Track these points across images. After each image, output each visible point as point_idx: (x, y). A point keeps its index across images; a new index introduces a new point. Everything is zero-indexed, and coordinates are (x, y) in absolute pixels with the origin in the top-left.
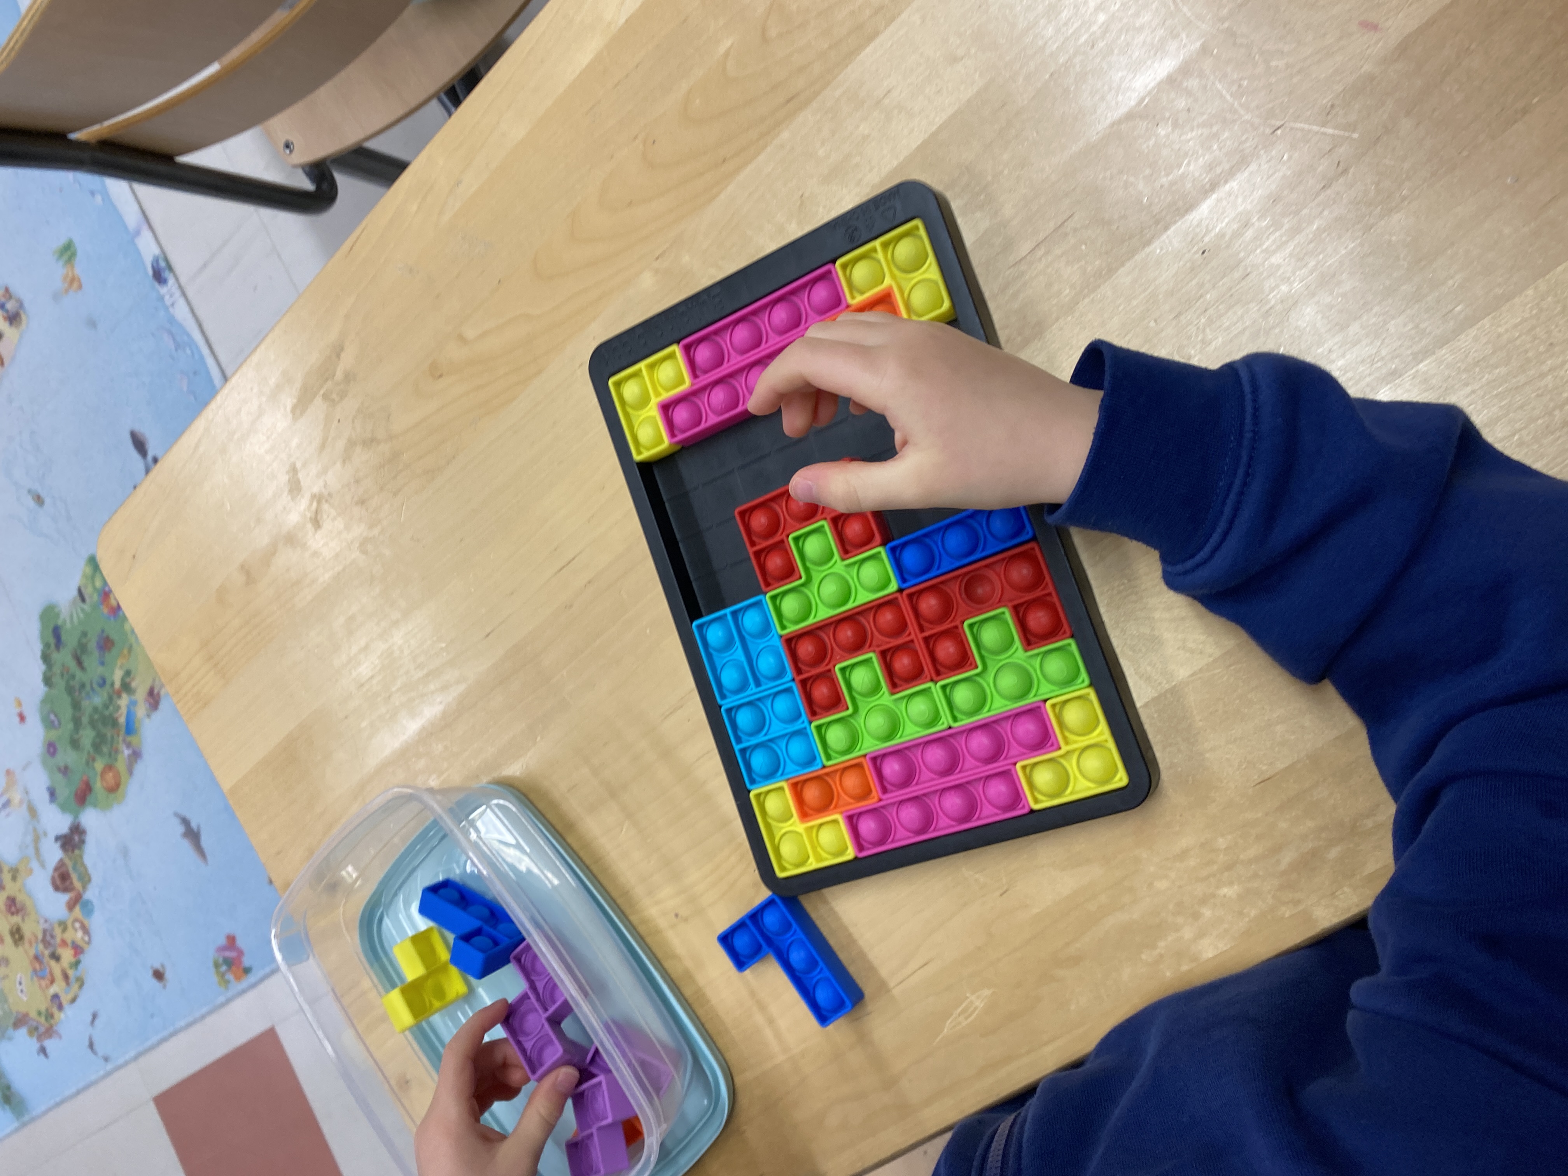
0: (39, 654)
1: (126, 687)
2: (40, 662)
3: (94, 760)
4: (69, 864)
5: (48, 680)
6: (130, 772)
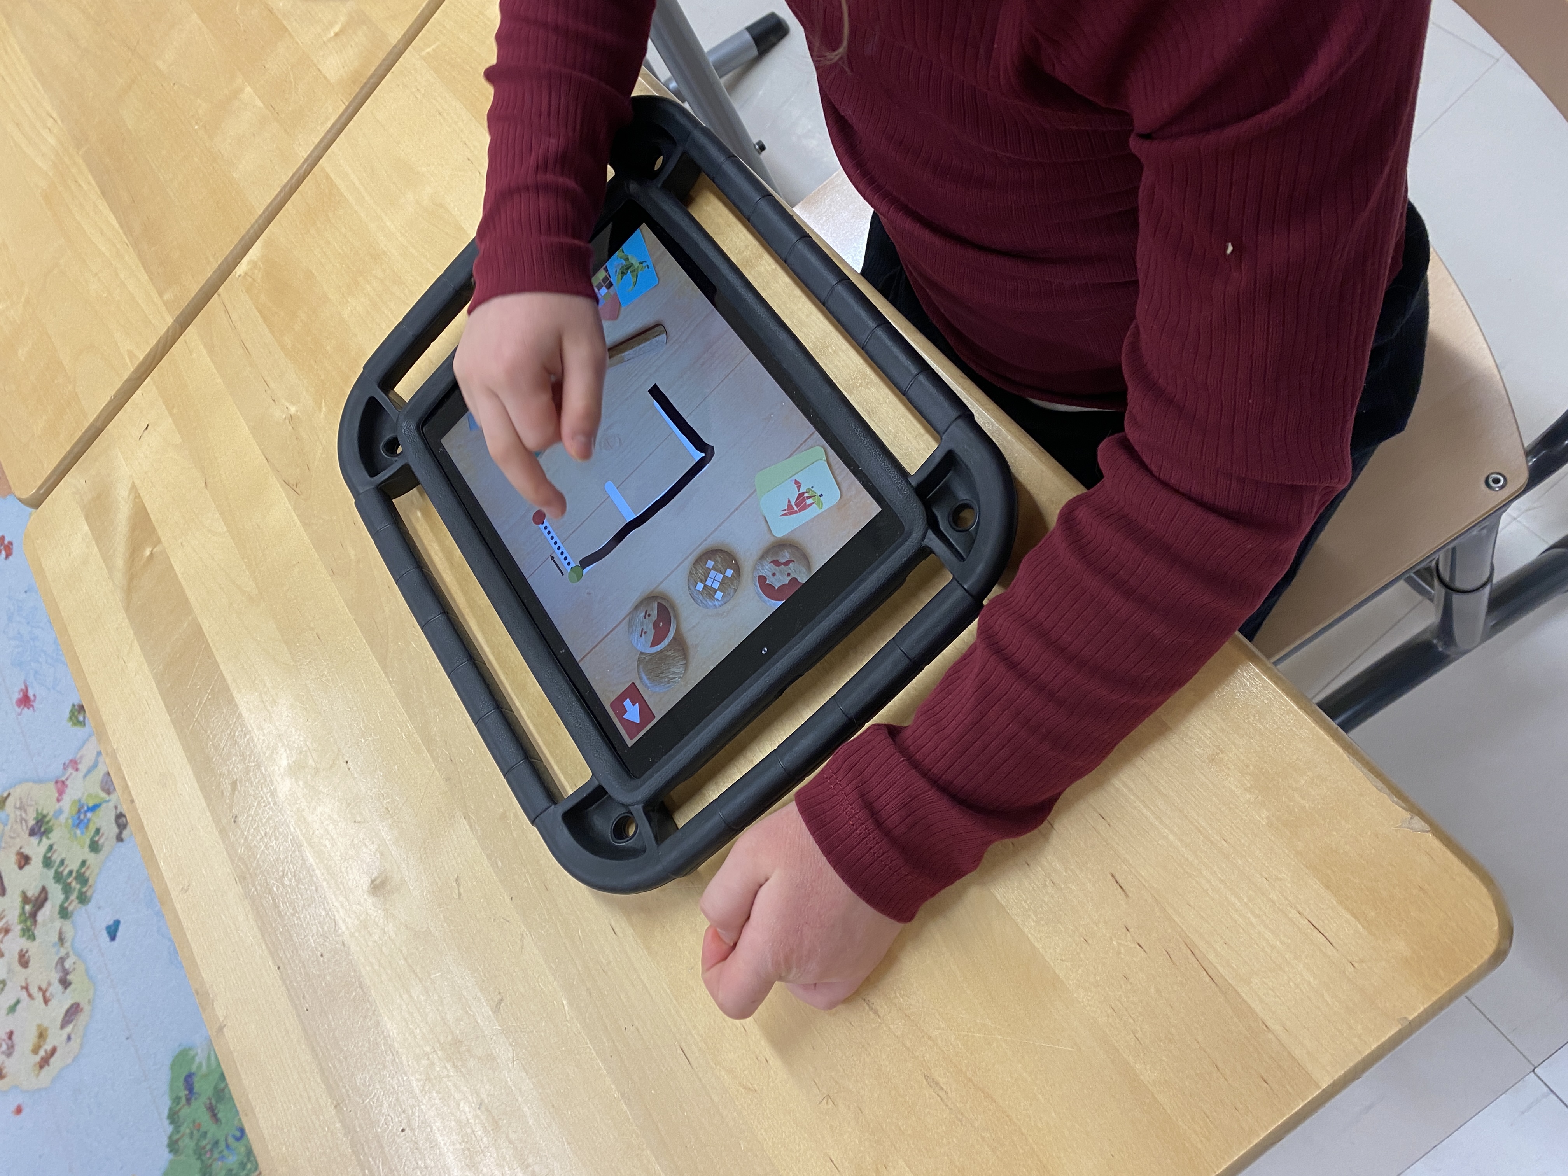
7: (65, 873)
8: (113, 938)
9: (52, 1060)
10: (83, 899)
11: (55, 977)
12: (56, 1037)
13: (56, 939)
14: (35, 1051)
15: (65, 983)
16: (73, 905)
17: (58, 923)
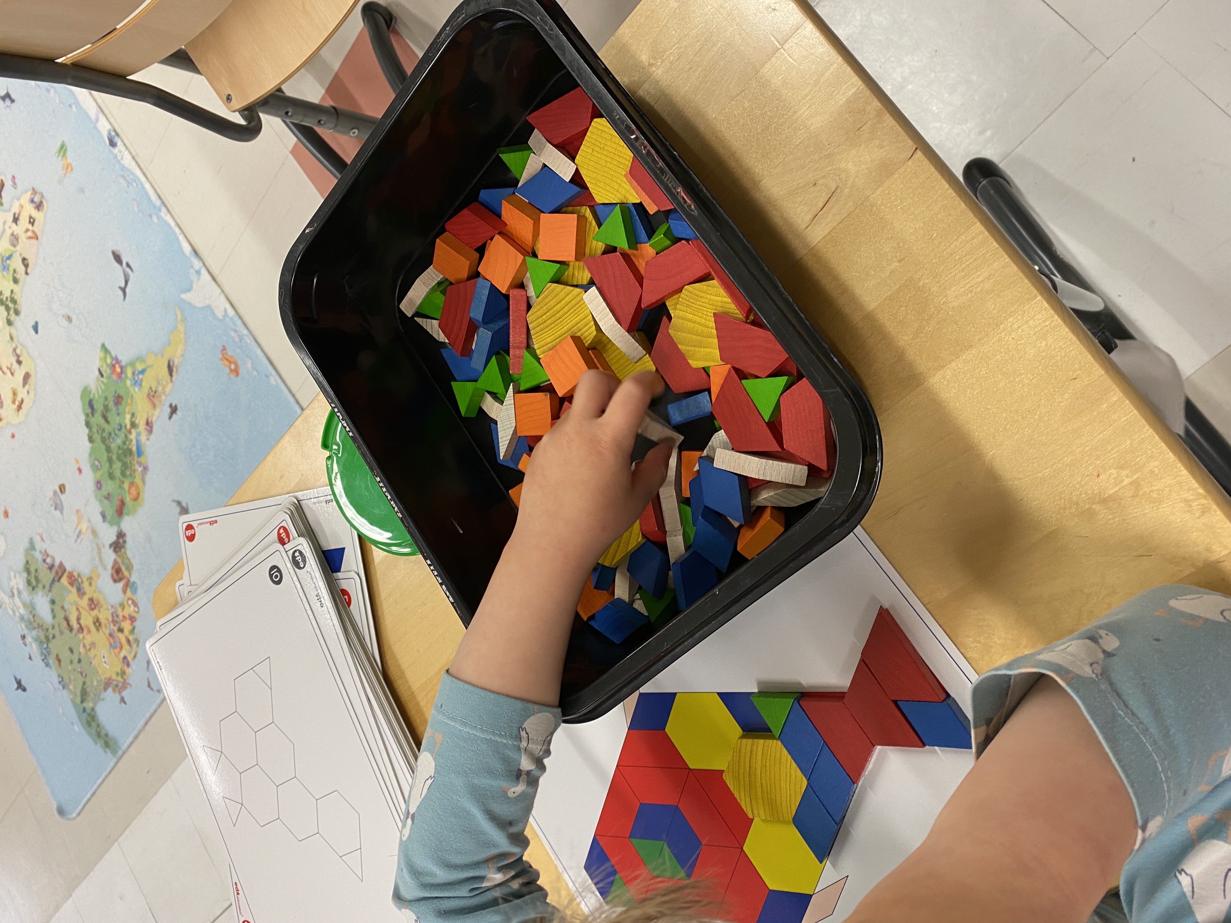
0: (84, 423)
1: (134, 425)
2: (85, 427)
3: (123, 482)
4: (119, 560)
5: (91, 440)
6: (144, 482)
7: (4, 299)
8: (37, 332)
9: (23, 406)
10: (17, 313)
11: (13, 360)
12: (22, 393)
13: (9, 338)
14: (14, 402)
15: (19, 362)
16: (13, 317)
17: (8, 328)
